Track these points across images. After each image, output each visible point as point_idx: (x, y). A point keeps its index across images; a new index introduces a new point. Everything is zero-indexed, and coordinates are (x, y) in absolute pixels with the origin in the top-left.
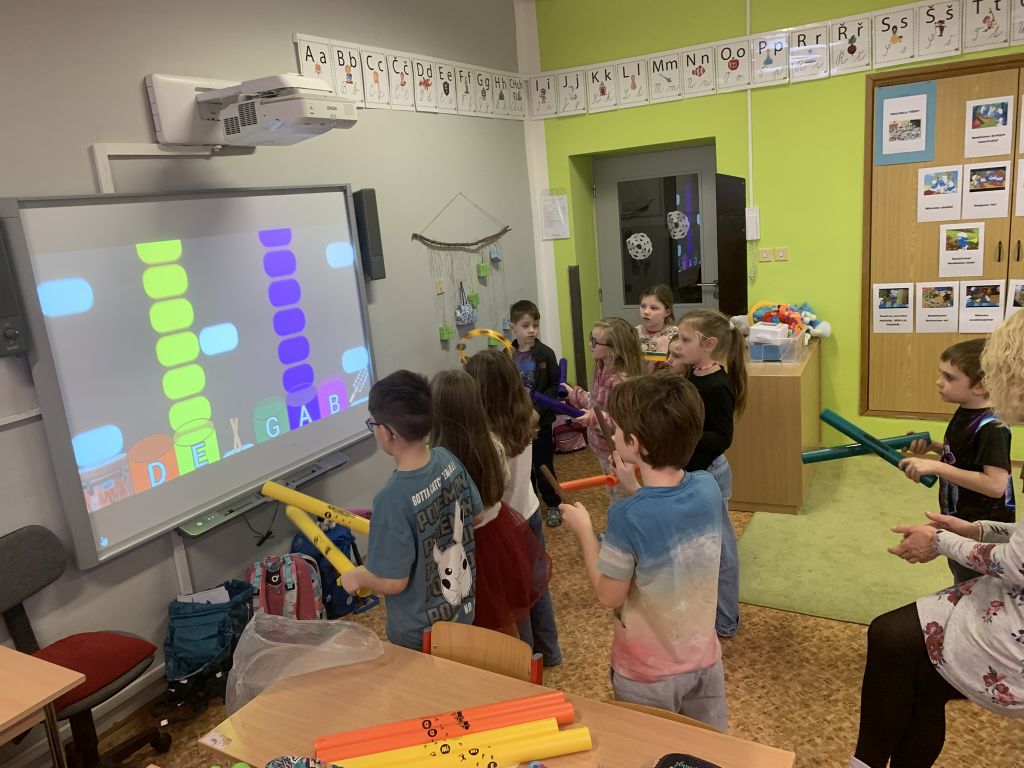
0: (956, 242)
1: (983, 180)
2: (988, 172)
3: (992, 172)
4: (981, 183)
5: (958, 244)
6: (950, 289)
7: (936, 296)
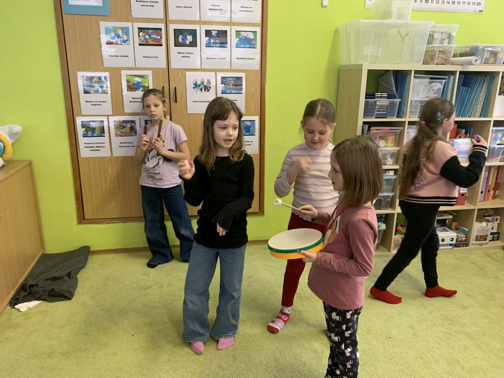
0: (134, 84)
1: (147, 37)
2: (150, 31)
3: (153, 31)
4: (146, 40)
5: (135, 87)
6: (133, 122)
7: (124, 127)
